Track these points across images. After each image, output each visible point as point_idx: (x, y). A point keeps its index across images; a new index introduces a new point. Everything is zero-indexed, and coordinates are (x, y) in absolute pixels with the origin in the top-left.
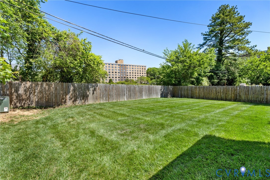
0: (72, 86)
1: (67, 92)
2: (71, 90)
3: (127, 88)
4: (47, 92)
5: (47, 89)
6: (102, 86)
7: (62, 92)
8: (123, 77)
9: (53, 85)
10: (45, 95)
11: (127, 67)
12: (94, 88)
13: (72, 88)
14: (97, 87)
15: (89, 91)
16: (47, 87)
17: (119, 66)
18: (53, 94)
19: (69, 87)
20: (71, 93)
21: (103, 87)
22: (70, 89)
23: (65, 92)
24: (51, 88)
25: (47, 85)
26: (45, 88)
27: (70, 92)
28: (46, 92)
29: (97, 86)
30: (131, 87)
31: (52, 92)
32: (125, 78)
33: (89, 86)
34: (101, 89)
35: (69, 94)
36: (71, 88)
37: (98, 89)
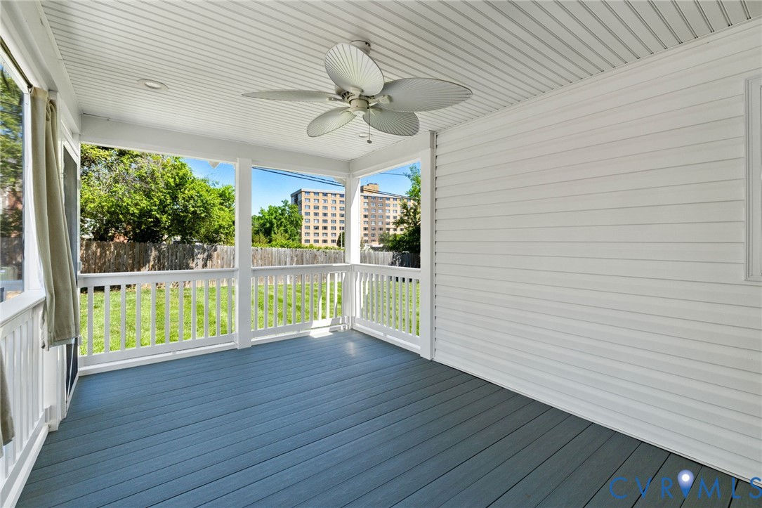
0: (153, 249)
1: (141, 262)
2: (152, 258)
3: (292, 257)
4: (97, 261)
5: (98, 254)
6: (226, 252)
7: (131, 262)
8: (377, 228)
9: (112, 247)
10: (93, 266)
11: (387, 202)
12: (206, 254)
13: (154, 254)
14: (216, 253)
15: (193, 260)
16: (99, 250)
17: (367, 201)
18: (111, 265)
19: (146, 251)
20: (152, 263)
21: (229, 253)
22: (149, 256)
23: (139, 262)
24: (108, 252)
25: (98, 246)
26: (95, 253)
27: (149, 262)
28: (95, 261)
29: (215, 250)
30: (304, 254)
31: (109, 261)
32: (381, 229)
33: (196, 251)
34: (225, 257)
35: (147, 266)
36: (151, 252)
37: (218, 257)
